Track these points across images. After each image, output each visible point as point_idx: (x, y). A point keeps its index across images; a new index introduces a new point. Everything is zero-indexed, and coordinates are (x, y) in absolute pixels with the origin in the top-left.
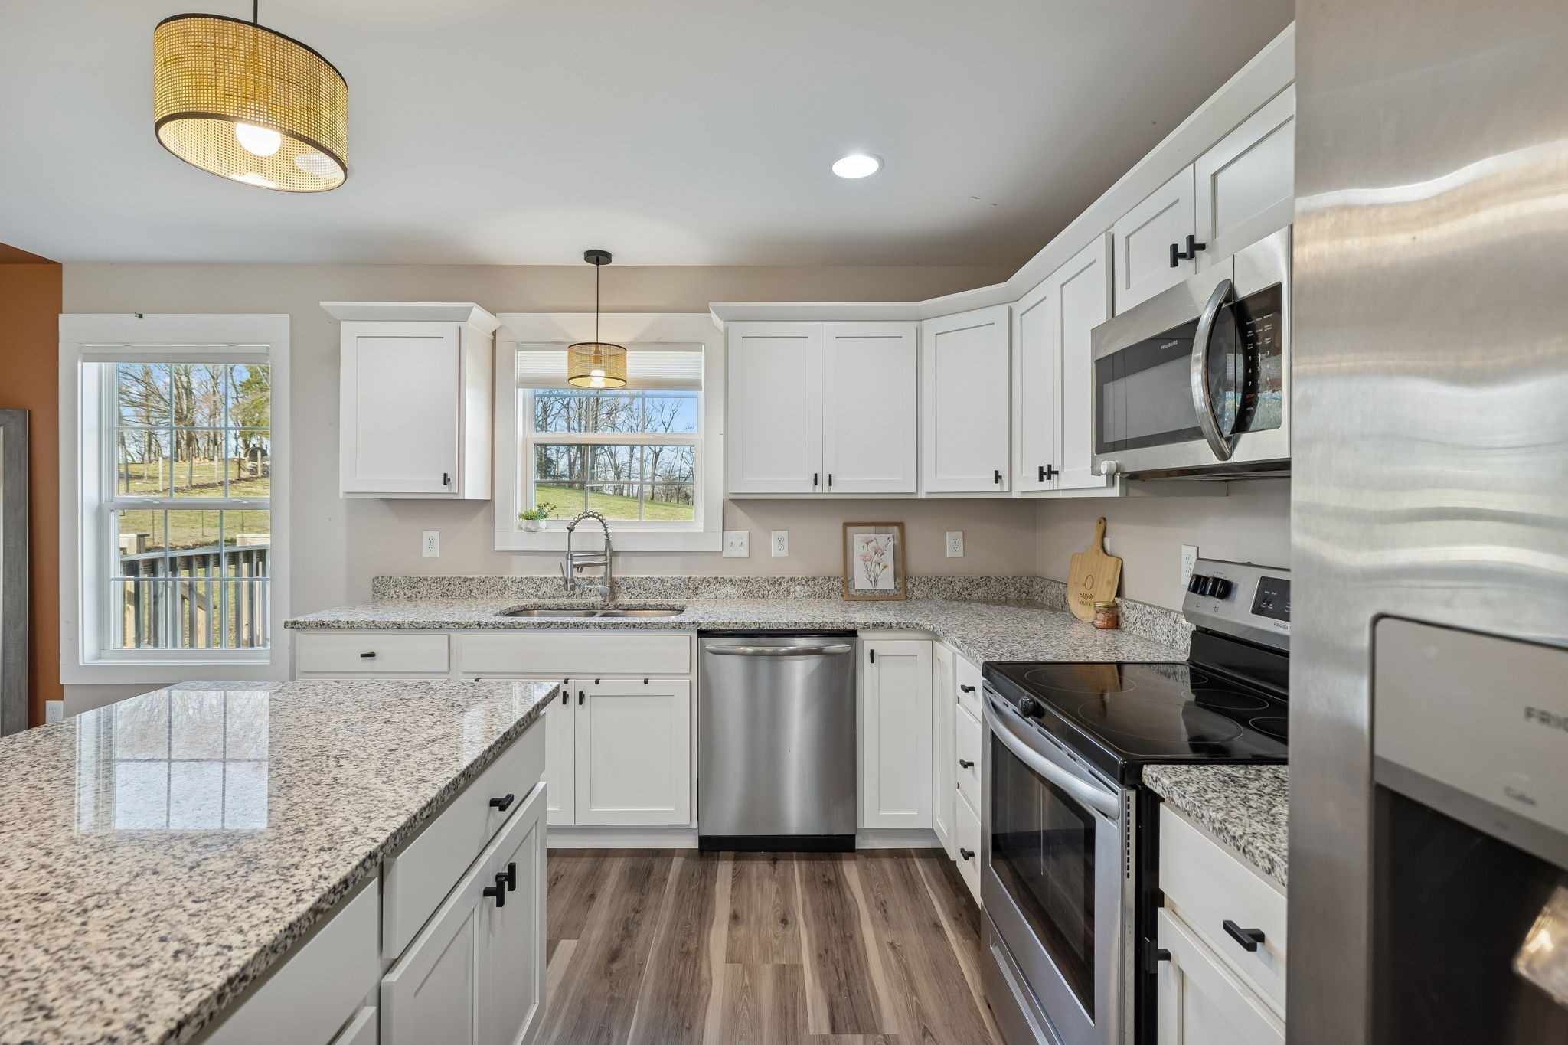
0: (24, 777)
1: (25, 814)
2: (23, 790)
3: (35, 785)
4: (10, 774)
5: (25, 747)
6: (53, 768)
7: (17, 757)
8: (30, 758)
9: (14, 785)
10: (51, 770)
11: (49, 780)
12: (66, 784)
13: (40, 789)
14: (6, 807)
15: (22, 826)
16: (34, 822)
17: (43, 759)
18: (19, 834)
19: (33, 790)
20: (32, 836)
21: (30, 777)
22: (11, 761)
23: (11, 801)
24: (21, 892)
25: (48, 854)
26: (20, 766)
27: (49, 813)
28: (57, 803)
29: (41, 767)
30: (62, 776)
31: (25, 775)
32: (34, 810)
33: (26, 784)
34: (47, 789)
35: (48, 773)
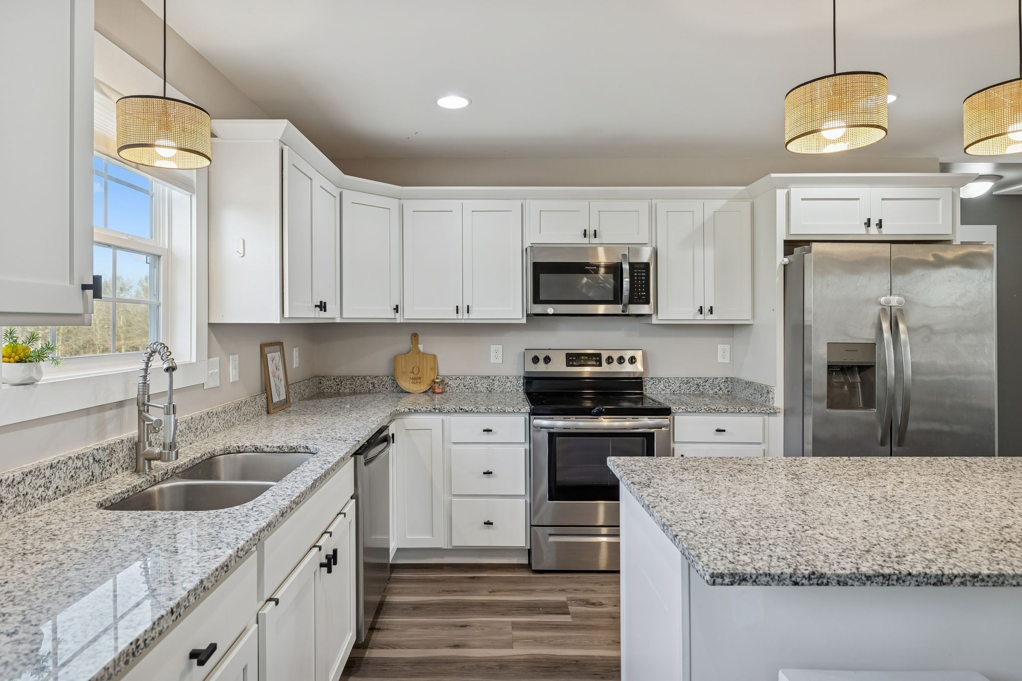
0: (939, 527)
1: (950, 506)
2: (944, 519)
3: (936, 519)
4: (946, 533)
5: (925, 551)
6: (920, 525)
7: (935, 545)
8: (927, 540)
9: (947, 524)
10: (922, 525)
11: (927, 519)
12: (921, 513)
13: (936, 516)
14: (957, 514)
15: (954, 503)
16: (948, 502)
17: (921, 534)
18: (956, 500)
19: (939, 517)
20: (951, 497)
21: (936, 525)
22: (941, 542)
23: (953, 516)
24: (963, 484)
25: (948, 490)
26: (937, 536)
27: (939, 503)
28: (932, 506)
29: (926, 529)
30: (919, 518)
31: (938, 528)
32: (944, 507)
33: (941, 522)
34: (932, 514)
35: (925, 524)
